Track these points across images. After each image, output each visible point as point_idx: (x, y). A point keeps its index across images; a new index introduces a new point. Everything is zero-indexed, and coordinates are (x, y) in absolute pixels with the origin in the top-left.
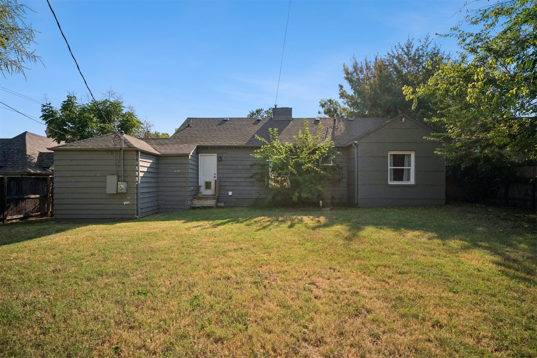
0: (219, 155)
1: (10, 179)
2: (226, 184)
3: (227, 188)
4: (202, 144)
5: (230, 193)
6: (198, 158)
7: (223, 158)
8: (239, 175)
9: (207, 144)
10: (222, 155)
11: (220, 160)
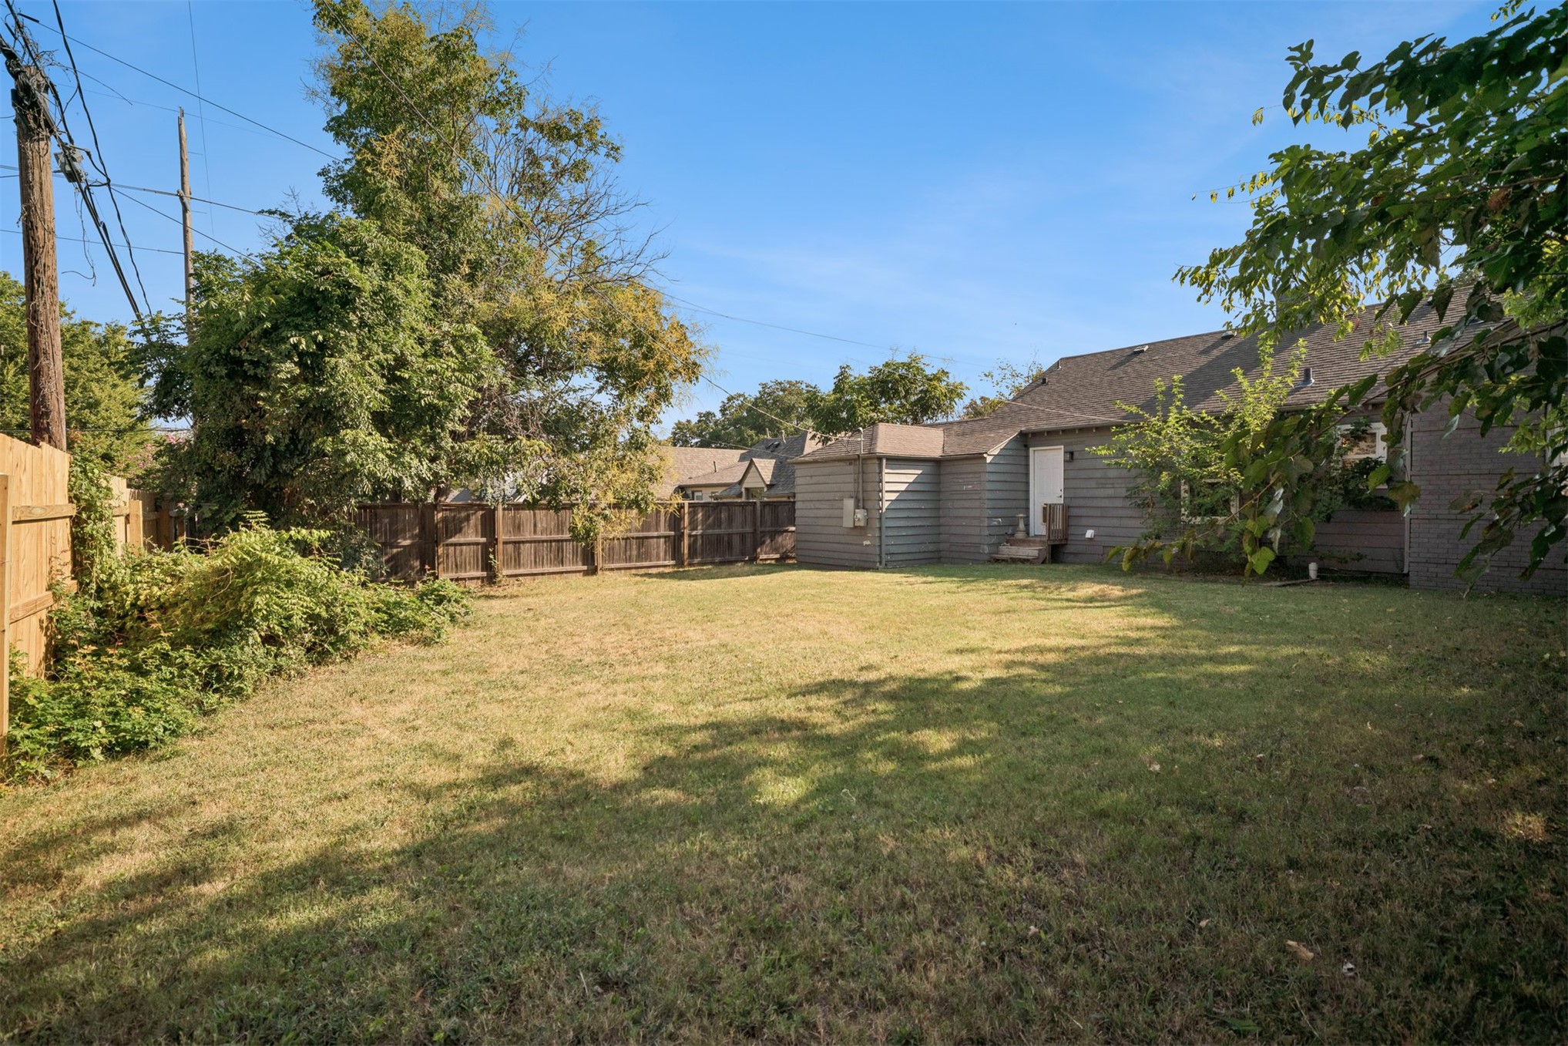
0: (1070, 449)
1: (764, 504)
2: (1083, 512)
3: (1084, 521)
4: (1033, 426)
5: (1089, 534)
6: (1027, 457)
7: (1076, 455)
8: (1110, 492)
9: (1044, 425)
10: (1074, 448)
11: (1070, 456)
